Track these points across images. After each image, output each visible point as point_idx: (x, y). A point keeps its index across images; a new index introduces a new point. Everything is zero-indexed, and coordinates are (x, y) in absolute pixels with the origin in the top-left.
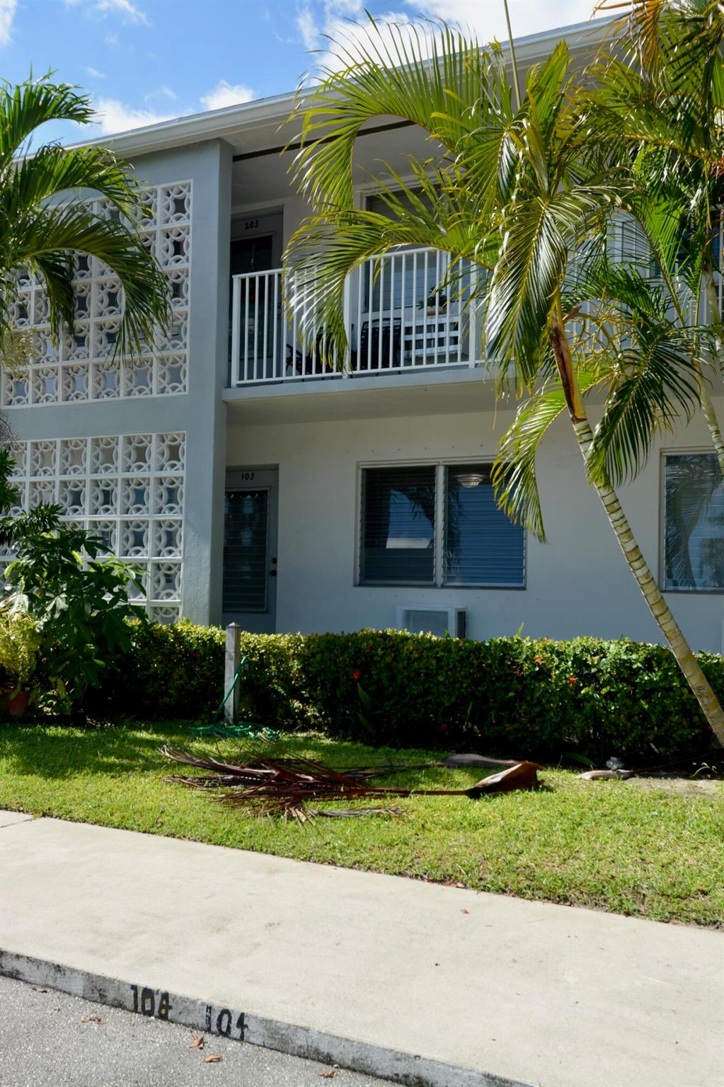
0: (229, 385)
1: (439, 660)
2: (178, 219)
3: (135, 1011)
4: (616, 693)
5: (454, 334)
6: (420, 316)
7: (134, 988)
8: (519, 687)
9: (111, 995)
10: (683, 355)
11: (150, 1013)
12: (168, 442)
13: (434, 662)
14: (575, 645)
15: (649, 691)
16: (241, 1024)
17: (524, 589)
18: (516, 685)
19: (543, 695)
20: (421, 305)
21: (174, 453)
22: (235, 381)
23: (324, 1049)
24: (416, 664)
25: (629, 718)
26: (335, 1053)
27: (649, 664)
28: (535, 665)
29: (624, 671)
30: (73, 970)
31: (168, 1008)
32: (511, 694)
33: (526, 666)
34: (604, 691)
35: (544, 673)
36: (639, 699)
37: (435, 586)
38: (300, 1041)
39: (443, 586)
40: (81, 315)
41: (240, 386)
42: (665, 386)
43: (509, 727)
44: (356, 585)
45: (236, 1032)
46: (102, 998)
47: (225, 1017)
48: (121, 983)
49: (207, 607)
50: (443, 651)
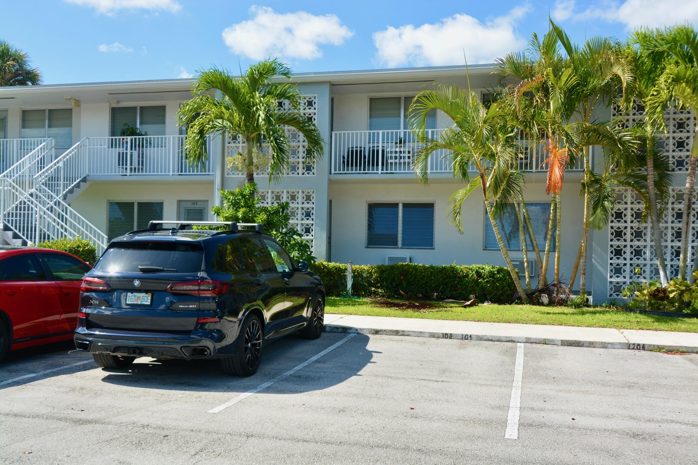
0: (331, 173)
1: (431, 272)
2: (310, 109)
3: (443, 338)
4: (489, 281)
5: (409, 155)
6: (392, 147)
7: (443, 334)
8: (458, 280)
9: (436, 336)
10: (515, 182)
11: (447, 338)
12: (305, 193)
13: (429, 273)
14: (475, 266)
15: (498, 280)
16: (471, 336)
17: (434, 249)
18: (457, 279)
19: (466, 282)
20: (396, 143)
21: (308, 198)
22: (333, 172)
23: (490, 338)
24: (423, 273)
25: (493, 288)
26: (493, 339)
27: (499, 271)
28: (464, 273)
29: (492, 274)
30: (425, 332)
31: (452, 336)
32: (456, 282)
33: (461, 273)
34: (485, 280)
35: (467, 276)
36: (496, 283)
37: (398, 248)
38: (485, 338)
39: (401, 248)
40: (264, 142)
41: (335, 174)
42: (511, 191)
43: (454, 293)
44: (365, 248)
45: (469, 338)
46: (434, 337)
47: (467, 336)
48: (439, 333)
49: (325, 256)
50: (432, 269)
